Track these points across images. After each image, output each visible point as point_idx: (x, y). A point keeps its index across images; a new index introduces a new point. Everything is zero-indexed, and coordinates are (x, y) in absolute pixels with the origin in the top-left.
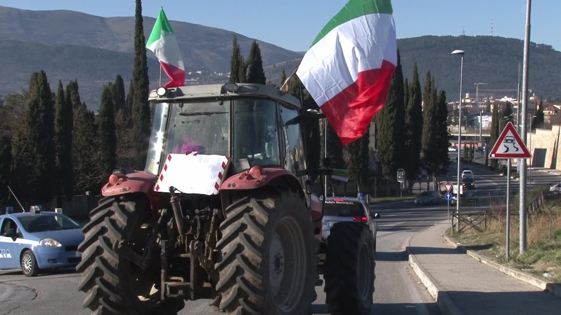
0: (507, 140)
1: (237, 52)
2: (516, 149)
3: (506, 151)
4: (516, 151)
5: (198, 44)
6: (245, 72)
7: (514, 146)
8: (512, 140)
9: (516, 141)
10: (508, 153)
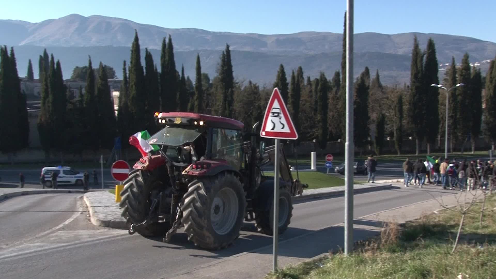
0: (274, 113)
1: (416, 47)
2: (282, 126)
3: (273, 129)
4: (282, 128)
5: (447, 47)
6: (422, 60)
7: (280, 122)
8: (278, 113)
9: (282, 115)
10: (275, 131)
